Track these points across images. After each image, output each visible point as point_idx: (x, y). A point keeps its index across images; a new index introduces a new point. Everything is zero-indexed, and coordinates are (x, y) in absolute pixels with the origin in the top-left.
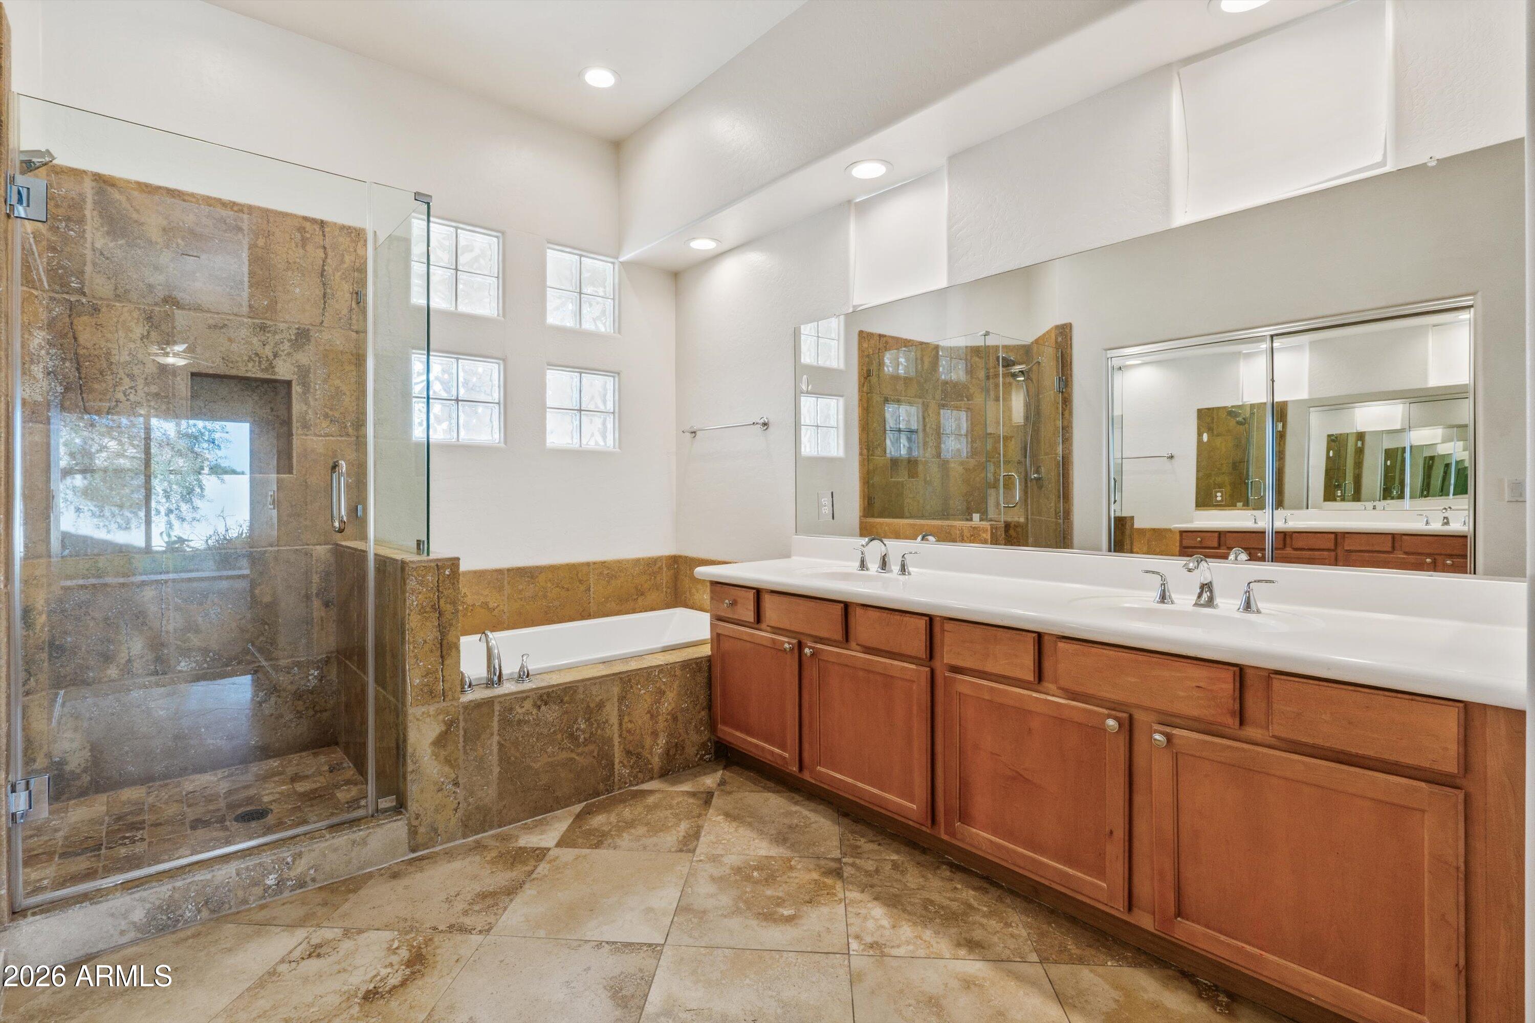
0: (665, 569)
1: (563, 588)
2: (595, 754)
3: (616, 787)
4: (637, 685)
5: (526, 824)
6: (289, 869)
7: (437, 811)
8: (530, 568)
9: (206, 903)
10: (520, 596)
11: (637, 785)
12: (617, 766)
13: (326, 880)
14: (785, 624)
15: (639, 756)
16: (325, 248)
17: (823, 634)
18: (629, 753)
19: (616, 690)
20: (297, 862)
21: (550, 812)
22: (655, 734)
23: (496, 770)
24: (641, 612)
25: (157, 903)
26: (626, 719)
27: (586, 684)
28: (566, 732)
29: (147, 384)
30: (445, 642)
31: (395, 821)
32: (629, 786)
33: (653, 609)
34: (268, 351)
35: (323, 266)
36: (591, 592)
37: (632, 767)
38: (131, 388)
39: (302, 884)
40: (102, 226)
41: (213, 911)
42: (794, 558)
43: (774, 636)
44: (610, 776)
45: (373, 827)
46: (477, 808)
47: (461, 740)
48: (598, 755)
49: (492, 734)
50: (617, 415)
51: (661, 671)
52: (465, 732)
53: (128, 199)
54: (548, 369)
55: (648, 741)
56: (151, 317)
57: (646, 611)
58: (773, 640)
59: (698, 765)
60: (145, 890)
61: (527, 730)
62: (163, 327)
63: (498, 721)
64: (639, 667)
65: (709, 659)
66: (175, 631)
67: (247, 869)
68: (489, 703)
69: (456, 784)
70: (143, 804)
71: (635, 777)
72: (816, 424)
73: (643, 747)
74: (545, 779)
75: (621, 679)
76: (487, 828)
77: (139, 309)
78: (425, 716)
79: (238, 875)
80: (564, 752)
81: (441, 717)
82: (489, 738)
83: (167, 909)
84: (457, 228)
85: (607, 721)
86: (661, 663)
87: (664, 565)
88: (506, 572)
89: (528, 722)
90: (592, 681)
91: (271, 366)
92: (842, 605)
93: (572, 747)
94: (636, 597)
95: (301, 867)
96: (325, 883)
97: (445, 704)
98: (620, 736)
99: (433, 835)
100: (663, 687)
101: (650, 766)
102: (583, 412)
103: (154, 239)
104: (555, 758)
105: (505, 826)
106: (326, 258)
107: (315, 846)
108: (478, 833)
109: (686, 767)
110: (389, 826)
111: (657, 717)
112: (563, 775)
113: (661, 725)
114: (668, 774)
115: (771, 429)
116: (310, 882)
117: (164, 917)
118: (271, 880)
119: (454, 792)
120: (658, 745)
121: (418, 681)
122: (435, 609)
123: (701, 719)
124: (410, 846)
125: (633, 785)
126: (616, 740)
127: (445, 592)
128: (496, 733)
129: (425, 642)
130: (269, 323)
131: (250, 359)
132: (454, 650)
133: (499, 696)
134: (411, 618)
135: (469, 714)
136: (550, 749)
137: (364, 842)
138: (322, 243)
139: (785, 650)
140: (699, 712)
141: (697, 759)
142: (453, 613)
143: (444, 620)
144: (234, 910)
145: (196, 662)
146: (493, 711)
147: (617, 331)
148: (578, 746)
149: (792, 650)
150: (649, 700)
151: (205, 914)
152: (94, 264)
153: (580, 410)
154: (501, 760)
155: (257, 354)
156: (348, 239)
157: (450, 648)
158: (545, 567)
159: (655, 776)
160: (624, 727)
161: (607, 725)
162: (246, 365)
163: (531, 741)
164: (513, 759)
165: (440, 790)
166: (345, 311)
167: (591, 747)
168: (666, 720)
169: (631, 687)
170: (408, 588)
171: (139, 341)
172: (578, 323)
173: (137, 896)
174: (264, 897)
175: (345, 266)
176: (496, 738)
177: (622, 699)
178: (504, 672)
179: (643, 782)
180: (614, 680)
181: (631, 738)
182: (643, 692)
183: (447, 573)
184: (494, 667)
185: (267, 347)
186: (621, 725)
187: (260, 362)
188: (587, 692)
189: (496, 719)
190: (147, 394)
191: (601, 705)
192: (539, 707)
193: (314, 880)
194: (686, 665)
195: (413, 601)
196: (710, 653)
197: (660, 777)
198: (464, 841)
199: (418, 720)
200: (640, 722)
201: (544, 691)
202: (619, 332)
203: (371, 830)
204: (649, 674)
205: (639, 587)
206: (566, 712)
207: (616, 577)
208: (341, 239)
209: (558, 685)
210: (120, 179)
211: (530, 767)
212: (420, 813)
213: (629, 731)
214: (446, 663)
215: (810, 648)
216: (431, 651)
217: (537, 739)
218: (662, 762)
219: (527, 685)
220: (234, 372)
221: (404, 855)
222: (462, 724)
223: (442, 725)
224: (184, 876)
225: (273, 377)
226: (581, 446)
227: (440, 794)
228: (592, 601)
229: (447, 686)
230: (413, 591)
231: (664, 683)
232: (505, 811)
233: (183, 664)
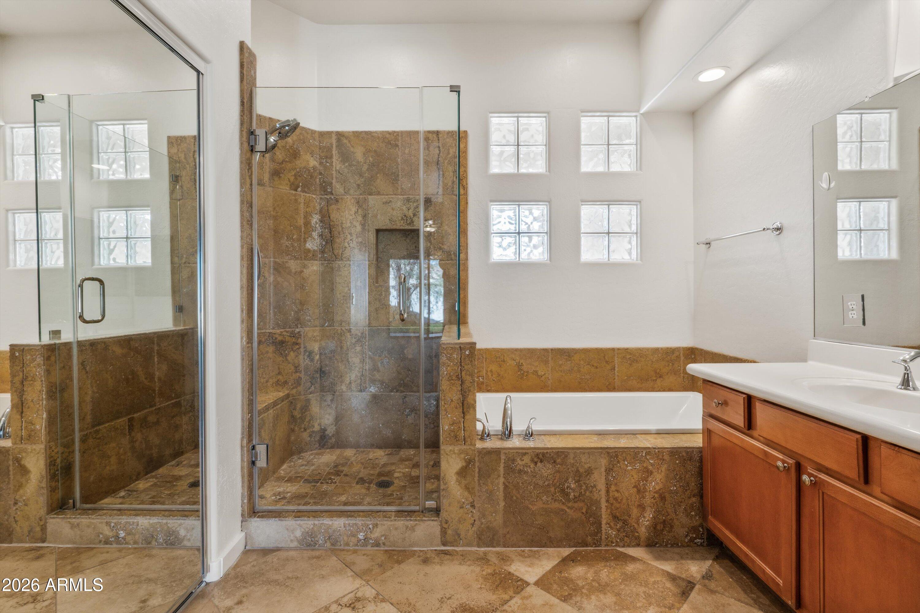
0: (682, 358)
1: (593, 366)
2: (584, 511)
3: (603, 543)
4: (624, 461)
5: (524, 551)
6: (371, 532)
7: (459, 521)
8: (567, 349)
9: (329, 538)
10: (560, 369)
11: (623, 546)
12: (604, 526)
13: (390, 546)
14: (780, 439)
15: (625, 522)
16: (439, 147)
17: (828, 463)
18: (615, 518)
19: (604, 462)
20: (375, 530)
21: (544, 547)
22: (642, 507)
23: (502, 504)
24: (659, 391)
25: (307, 530)
26: (613, 488)
27: (575, 452)
28: (558, 487)
29: (357, 237)
30: (465, 402)
31: (433, 520)
32: (616, 546)
33: (670, 390)
34: (410, 213)
35: (438, 158)
36: (616, 371)
37: (618, 530)
38: (351, 240)
39: (377, 544)
40: (339, 158)
41: (332, 545)
42: (810, 363)
43: (766, 449)
44: (597, 533)
45: (419, 521)
46: (488, 527)
47: (477, 475)
48: (587, 513)
49: (499, 476)
50: (639, 235)
51: (648, 453)
52: (479, 470)
53: (349, 141)
54: (582, 205)
55: (635, 512)
56: (358, 202)
57: (664, 391)
58: (765, 453)
59: (688, 546)
60: (301, 520)
61: (526, 478)
62: (364, 206)
63: (504, 467)
64: (627, 446)
65: (700, 450)
66: (369, 369)
67: (349, 524)
68: (497, 452)
69: (473, 506)
70: (349, 460)
71: (622, 540)
72: (858, 228)
73: (629, 516)
74: (540, 521)
75: (608, 453)
76: (495, 544)
77: (354, 198)
78: (452, 453)
79: (345, 527)
80: (556, 503)
81: (463, 456)
82: (497, 479)
83: (311, 535)
84: (518, 117)
85: (595, 486)
86: (650, 446)
87: (681, 355)
88: (550, 351)
89: (526, 473)
90: (581, 450)
91: (412, 222)
92: (859, 436)
93: (563, 500)
94: (655, 378)
95: (376, 534)
96: (390, 549)
97: (465, 447)
98: (607, 501)
99: (457, 537)
100: (650, 467)
101: (637, 534)
102: (610, 235)
103: (360, 160)
104: (549, 506)
105: (508, 547)
106: (440, 153)
107: (385, 522)
108: (489, 547)
109: (675, 545)
110: (429, 522)
111: (644, 492)
112: (555, 521)
113: (648, 500)
114: (655, 546)
115: (785, 232)
116: (382, 544)
117: (310, 539)
118: (361, 536)
119: (471, 512)
120: (644, 517)
121: (447, 427)
122: (459, 378)
123: (692, 504)
124: (442, 541)
125: (619, 546)
126: (604, 504)
127: (466, 367)
128: (502, 476)
129: (452, 401)
130: (411, 197)
131: (402, 219)
132: (471, 409)
133: (505, 449)
134: (443, 382)
135: (482, 458)
136: (544, 498)
137: (413, 529)
138: (437, 144)
139: (778, 468)
140: (689, 498)
141: (686, 540)
142: (471, 382)
143: (465, 386)
144: (342, 547)
145: (378, 387)
146: (500, 458)
147: (639, 169)
148: (569, 500)
149: (787, 470)
150: (635, 476)
151: (328, 545)
152: (336, 178)
153: (608, 233)
154: (505, 497)
155: (405, 216)
156: (452, 139)
157: (469, 407)
158: (579, 349)
159: (642, 544)
160: (611, 494)
161: (594, 489)
162: (400, 222)
163: (529, 488)
164: (515, 498)
165: (461, 507)
166: (450, 184)
167: (581, 504)
168: (653, 497)
169: (618, 462)
170: (441, 361)
171: (354, 215)
172: (607, 168)
173: (298, 522)
174: (357, 545)
175: (450, 156)
176: (502, 480)
177: (609, 471)
178: (514, 428)
179: (629, 546)
180: (602, 453)
181: (618, 505)
182: (629, 468)
183: (467, 353)
184: (507, 423)
185: (410, 211)
186: (608, 491)
187: (407, 220)
188: (576, 458)
189: (502, 465)
190: (357, 243)
191: (589, 472)
192: (536, 463)
193: (384, 544)
194: (674, 452)
195: (444, 371)
196: (701, 445)
197: (647, 546)
198: (478, 549)
199: (447, 454)
200: (627, 494)
201: (540, 451)
202: (641, 169)
203: (417, 522)
204: (636, 454)
205: (658, 371)
206: (558, 472)
207: (637, 361)
208: (448, 140)
209: (551, 448)
210: (346, 132)
211: (528, 508)
212: (448, 520)
213: (616, 499)
214: (466, 417)
215: (810, 475)
216: (456, 408)
217: (534, 487)
218: (649, 534)
219: (531, 444)
220: (394, 227)
221: (438, 546)
222: (477, 464)
223: (463, 461)
224: (319, 519)
225: (413, 228)
226: (609, 260)
227: (462, 510)
228: (616, 378)
229: (467, 434)
230: (444, 364)
231: (652, 465)
232: (508, 536)
233: (372, 388)
